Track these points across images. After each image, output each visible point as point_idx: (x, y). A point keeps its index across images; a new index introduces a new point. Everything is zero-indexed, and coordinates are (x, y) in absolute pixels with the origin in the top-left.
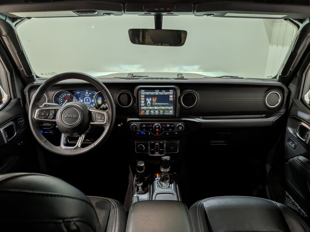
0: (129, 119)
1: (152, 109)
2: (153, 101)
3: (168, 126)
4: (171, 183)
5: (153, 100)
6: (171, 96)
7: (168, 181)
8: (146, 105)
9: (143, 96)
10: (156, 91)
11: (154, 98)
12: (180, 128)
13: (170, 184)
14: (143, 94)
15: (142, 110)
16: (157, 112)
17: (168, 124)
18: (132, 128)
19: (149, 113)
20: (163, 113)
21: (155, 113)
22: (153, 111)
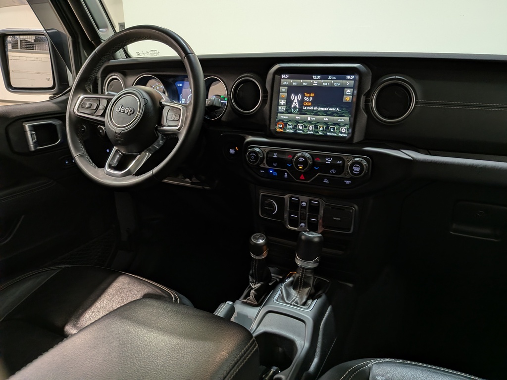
0: (250, 138)
1: (300, 120)
2: (306, 101)
3: (329, 161)
4: (311, 297)
5: (306, 99)
6: (349, 91)
7: (307, 290)
8: (288, 111)
9: (284, 89)
10: (315, 77)
11: (308, 95)
12: (357, 169)
13: (308, 299)
14: (284, 83)
15: (280, 120)
16: (311, 128)
17: (329, 157)
18: (250, 157)
19: (294, 128)
20: (325, 132)
21: (307, 130)
22: (302, 126)
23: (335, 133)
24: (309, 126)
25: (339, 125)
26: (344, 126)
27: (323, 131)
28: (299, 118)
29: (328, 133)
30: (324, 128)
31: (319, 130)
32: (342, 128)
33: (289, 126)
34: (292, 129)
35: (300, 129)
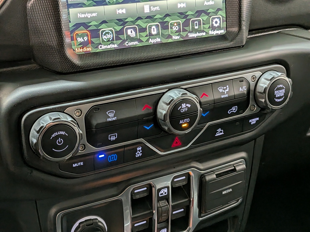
15: (77, 26)
16: (154, 32)
19: (117, 38)
20: (184, 34)
21: (147, 36)
22: (135, 29)
23: (203, 31)
24: (150, 27)
25: (208, 14)
26: (216, 13)
27: (179, 31)
28: (124, 11)
29: (189, 34)
30: (180, 24)
31: (171, 31)
32: (212, 18)
33: (103, 35)
34: (113, 40)
35: (131, 36)
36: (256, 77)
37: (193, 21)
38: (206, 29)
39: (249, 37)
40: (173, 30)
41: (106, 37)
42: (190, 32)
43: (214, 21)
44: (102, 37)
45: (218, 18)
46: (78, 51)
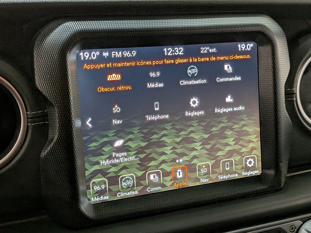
10: (168, 51)
16: (180, 176)
19: (139, 184)
20: (213, 176)
21: (171, 180)
22: (158, 174)
23: (235, 173)
24: (175, 171)
25: (241, 154)
27: (207, 174)
29: (219, 176)
30: (209, 166)
31: (198, 174)
32: (246, 158)
33: (122, 182)
34: (133, 186)
35: (154, 182)
36: (295, 227)
37: (224, 163)
38: (239, 169)
39: (288, 175)
40: (201, 172)
41: (126, 183)
42: (220, 174)
43: (248, 161)
44: (121, 184)
45: (251, 158)
46: (94, 201)
